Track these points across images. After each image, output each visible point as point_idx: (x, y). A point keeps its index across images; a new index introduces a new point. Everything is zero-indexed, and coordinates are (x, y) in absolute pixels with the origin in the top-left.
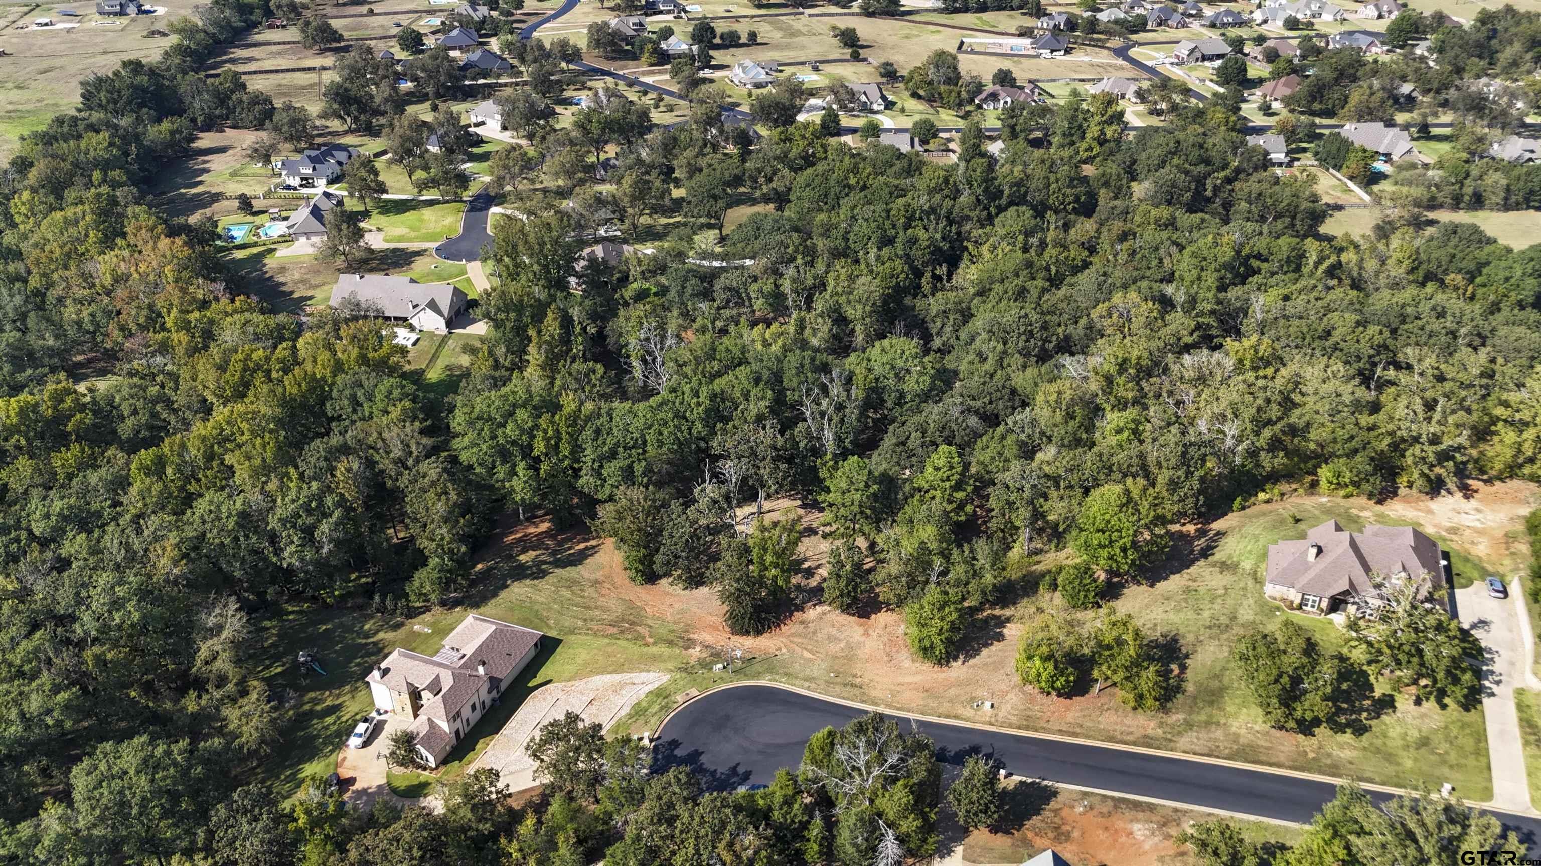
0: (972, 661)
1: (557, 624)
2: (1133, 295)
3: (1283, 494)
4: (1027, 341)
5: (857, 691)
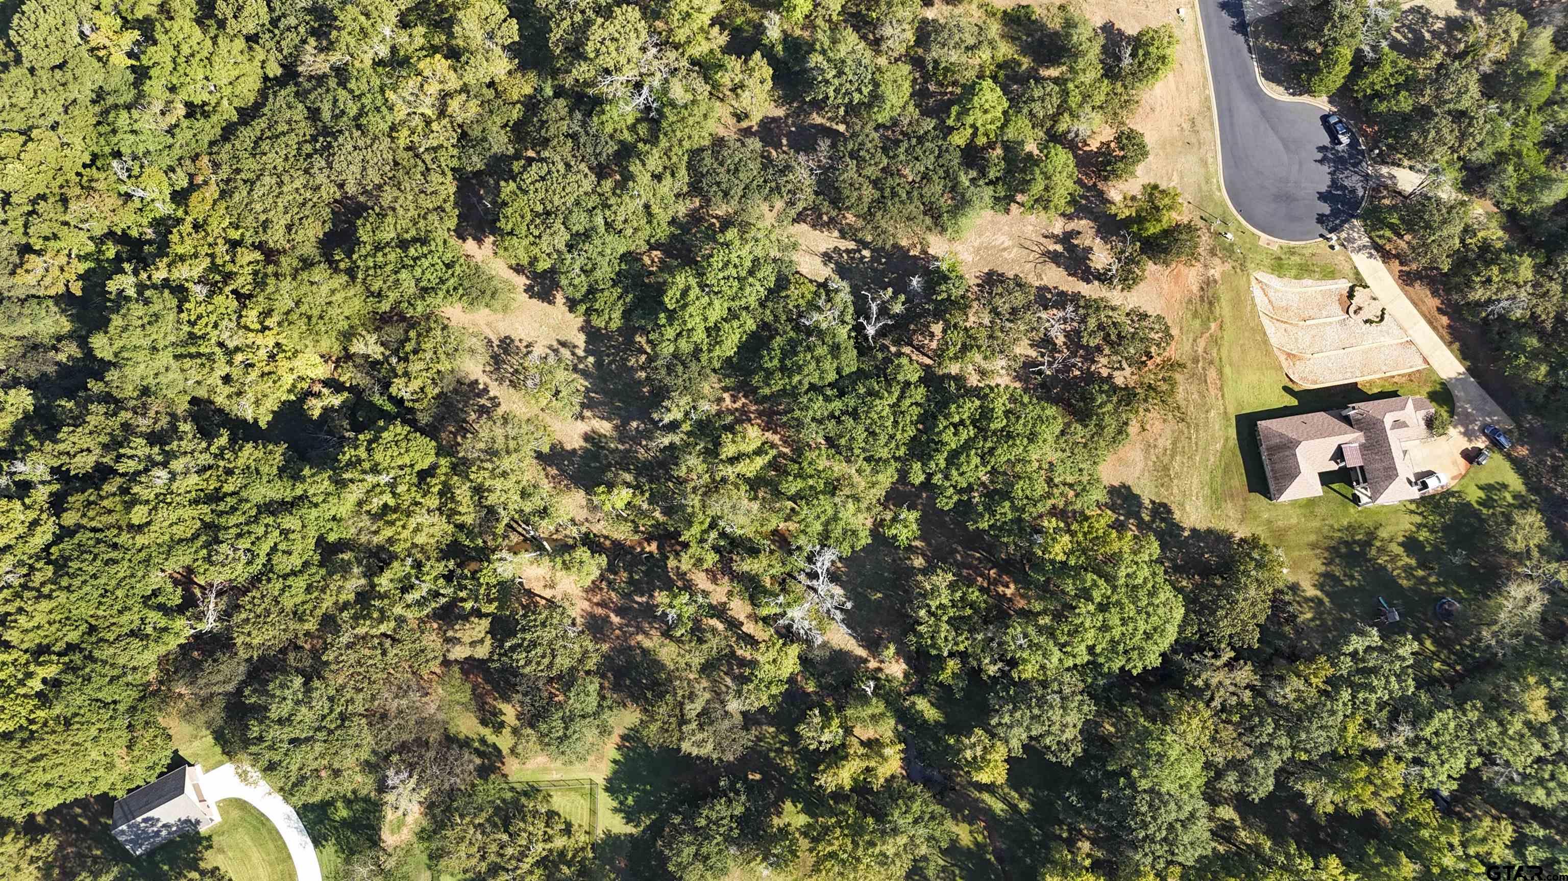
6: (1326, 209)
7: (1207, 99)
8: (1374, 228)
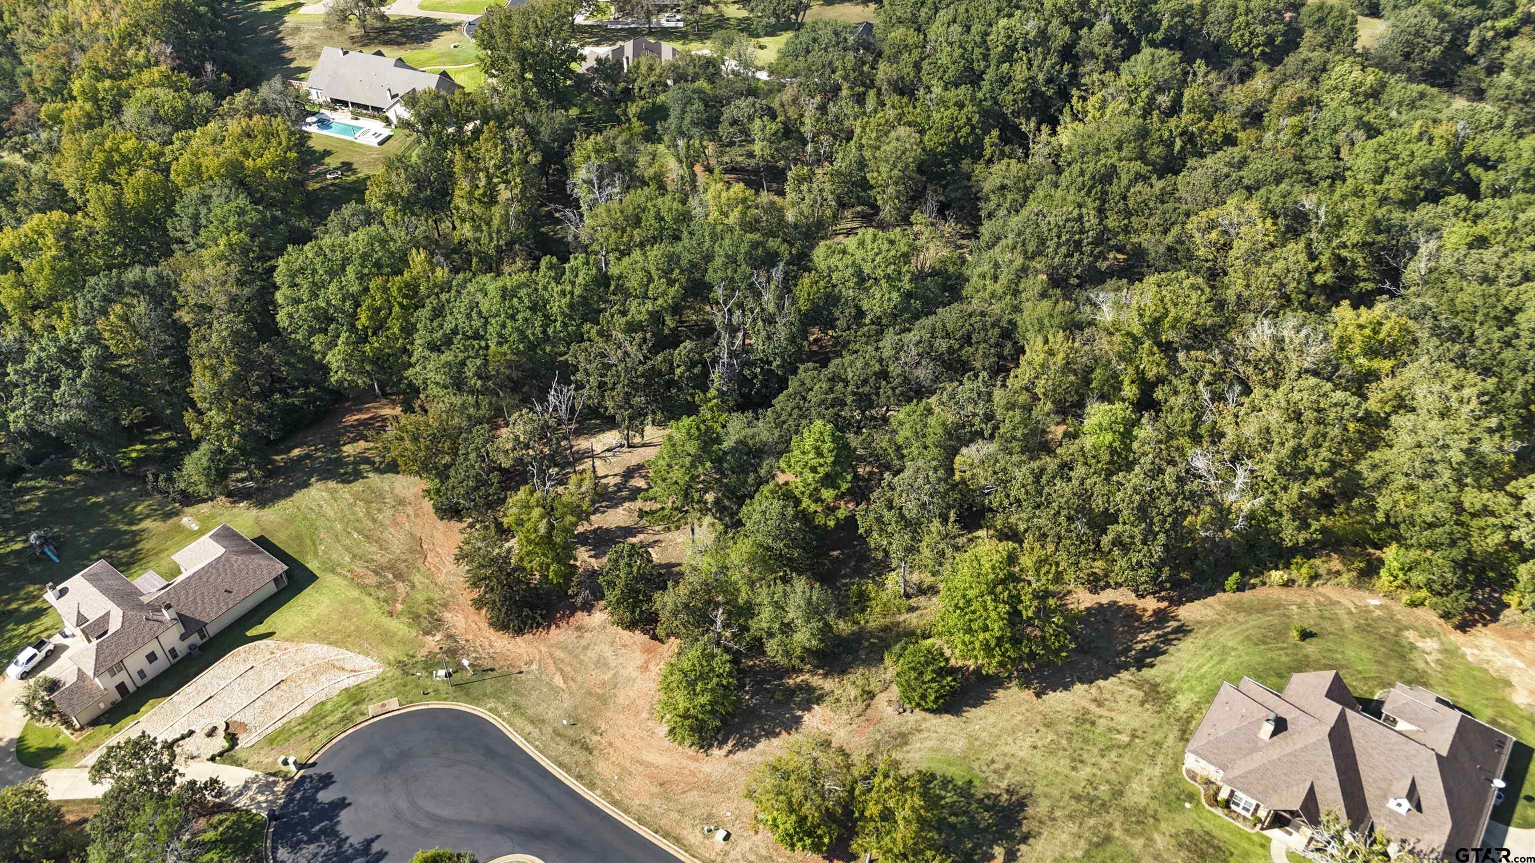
0: (741, 755)
1: (325, 553)
2: (1253, 207)
3: (1315, 577)
4: (1070, 255)
5: (582, 756)
6: (325, 796)
7: (592, 786)
8: (237, 824)
